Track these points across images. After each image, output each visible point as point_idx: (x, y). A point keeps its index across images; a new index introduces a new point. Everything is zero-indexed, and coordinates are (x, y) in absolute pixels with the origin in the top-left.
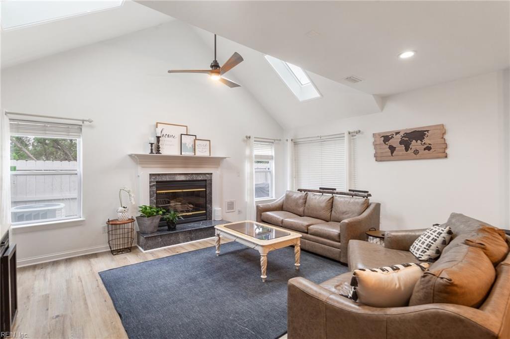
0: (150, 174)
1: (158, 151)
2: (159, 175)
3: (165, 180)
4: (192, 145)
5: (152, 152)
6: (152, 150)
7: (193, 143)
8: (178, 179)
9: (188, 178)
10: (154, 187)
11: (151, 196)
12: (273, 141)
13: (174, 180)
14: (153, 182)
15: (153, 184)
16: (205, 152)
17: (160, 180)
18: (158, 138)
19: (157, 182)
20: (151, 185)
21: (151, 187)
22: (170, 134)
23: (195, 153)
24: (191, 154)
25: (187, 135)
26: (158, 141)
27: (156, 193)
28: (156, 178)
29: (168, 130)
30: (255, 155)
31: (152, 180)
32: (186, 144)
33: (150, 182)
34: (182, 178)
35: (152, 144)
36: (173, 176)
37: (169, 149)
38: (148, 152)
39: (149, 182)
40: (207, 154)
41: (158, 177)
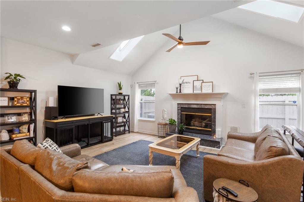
0: (178, 104)
1: (180, 91)
2: (182, 104)
3: (185, 107)
4: (200, 86)
5: (177, 92)
6: (177, 91)
7: (201, 85)
8: (192, 107)
9: (198, 107)
10: (180, 110)
11: (178, 115)
12: (300, 72)
13: (190, 107)
14: (180, 107)
15: (179, 108)
16: (209, 90)
17: (183, 107)
18: (180, 84)
19: (181, 108)
20: (178, 109)
21: (178, 110)
22: (188, 82)
23: (202, 91)
24: (199, 92)
25: (197, 80)
26: (180, 86)
27: (181, 114)
28: (181, 106)
29: (186, 79)
30: (260, 90)
31: (179, 106)
32: (196, 86)
34: (195, 106)
35: (177, 88)
36: (190, 105)
37: (187, 90)
38: (175, 92)
39: (177, 107)
40: (210, 91)
41: (182, 105)
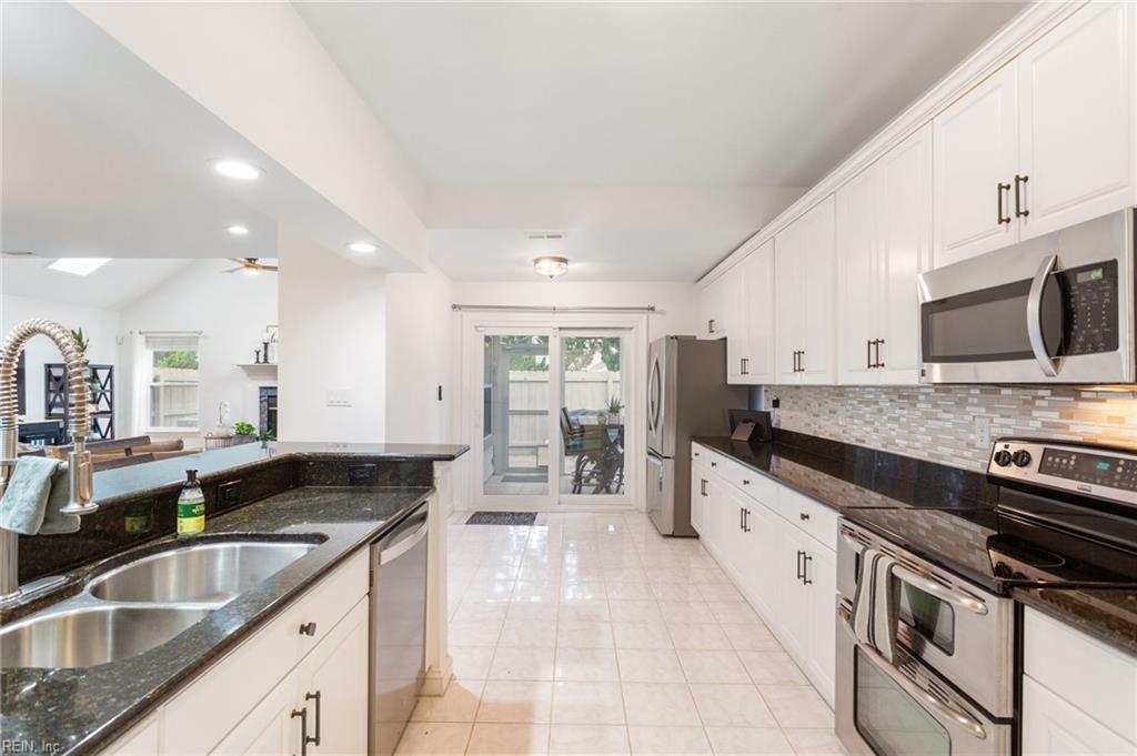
0: (261, 388)
1: (266, 360)
5: (258, 361)
6: (258, 359)
10: (266, 403)
11: (261, 413)
17: (273, 394)
18: (266, 344)
21: (261, 402)
26: (266, 349)
27: (269, 410)
28: (268, 392)
31: (264, 394)
33: (261, 397)
35: (258, 353)
38: (252, 361)
